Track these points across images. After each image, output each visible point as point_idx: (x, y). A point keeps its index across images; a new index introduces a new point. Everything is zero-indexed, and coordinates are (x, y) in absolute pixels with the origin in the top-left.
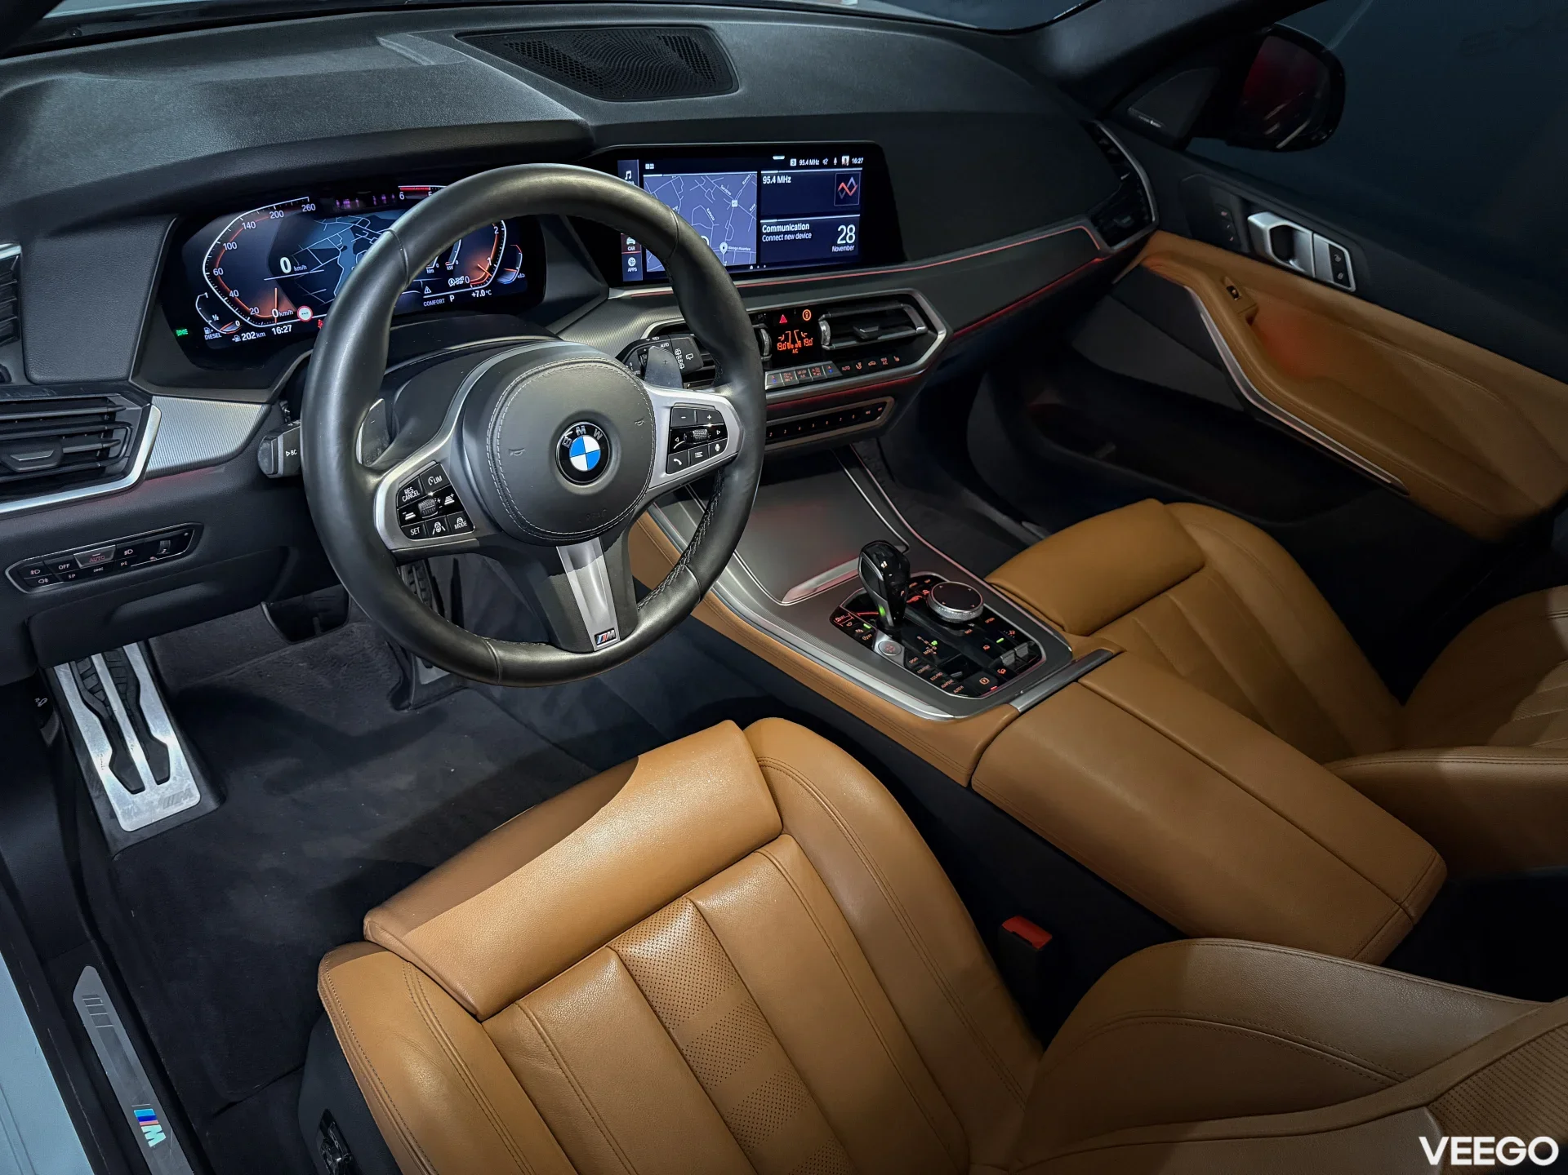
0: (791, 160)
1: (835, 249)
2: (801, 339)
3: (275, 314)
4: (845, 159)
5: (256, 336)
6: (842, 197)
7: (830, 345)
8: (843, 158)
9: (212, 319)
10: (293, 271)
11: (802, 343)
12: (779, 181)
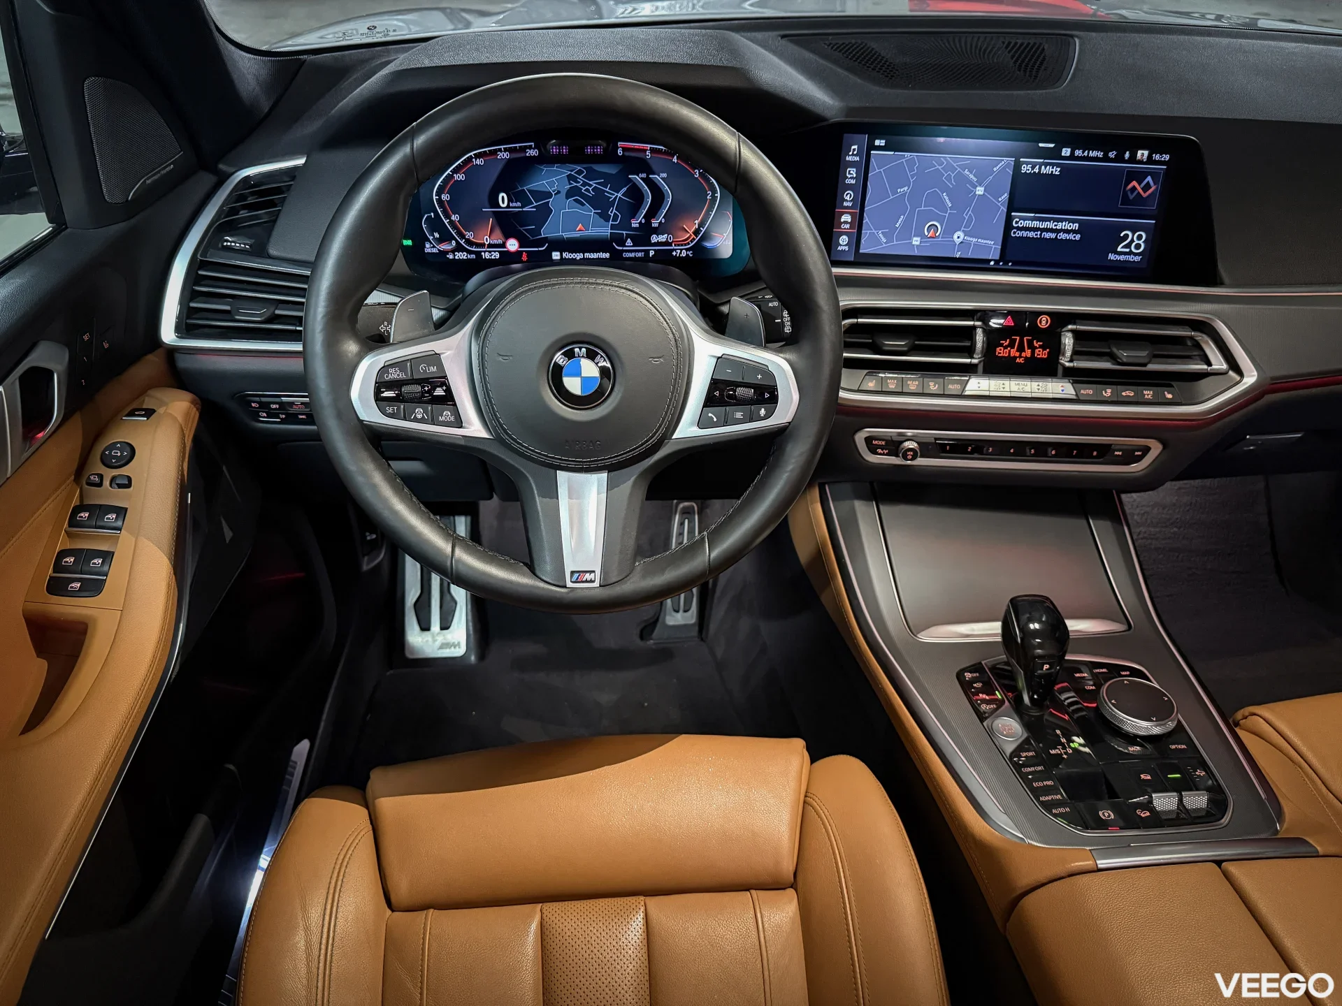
0: (1064, 150)
1: (1111, 257)
2: (1033, 348)
3: (487, 241)
4: (1142, 154)
5: (467, 256)
6: (1131, 197)
7: (1071, 361)
8: (1140, 153)
9: (434, 236)
10: (508, 206)
11: (1033, 353)
12: (1044, 171)
